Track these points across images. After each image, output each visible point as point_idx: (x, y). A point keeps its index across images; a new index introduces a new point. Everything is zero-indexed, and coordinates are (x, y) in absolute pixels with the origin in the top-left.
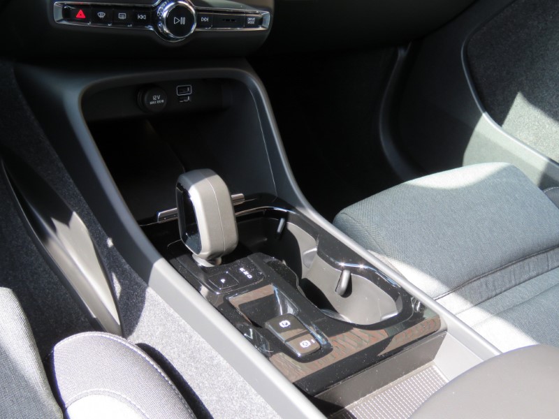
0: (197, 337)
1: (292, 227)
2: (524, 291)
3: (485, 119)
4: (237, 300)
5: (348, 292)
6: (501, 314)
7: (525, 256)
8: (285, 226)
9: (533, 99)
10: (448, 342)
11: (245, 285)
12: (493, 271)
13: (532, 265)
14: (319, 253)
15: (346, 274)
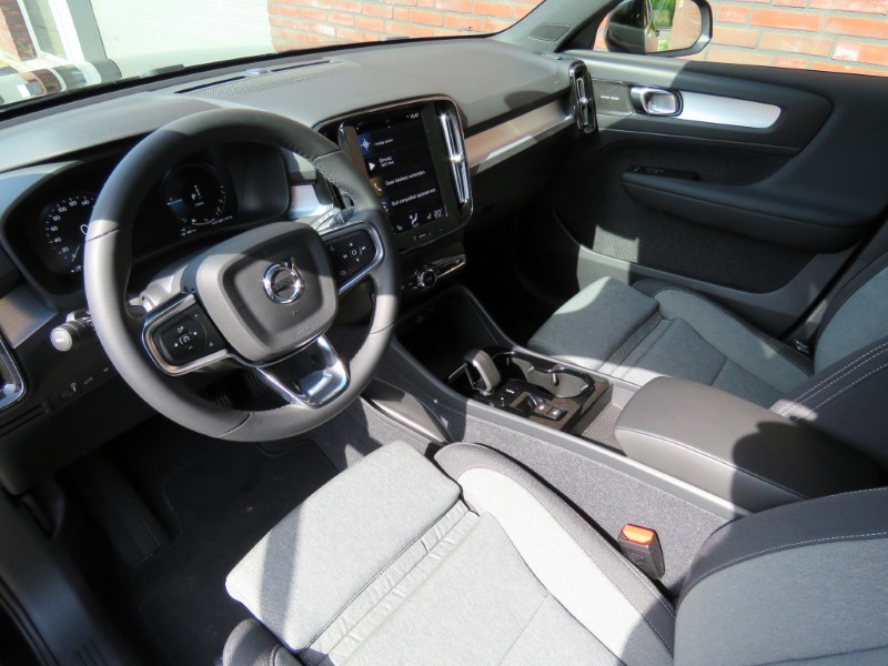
0: (503, 428)
1: (515, 360)
2: (641, 349)
3: (582, 248)
4: (514, 404)
5: (558, 383)
6: (635, 364)
7: (634, 330)
8: (510, 360)
9: (608, 228)
10: (616, 391)
11: (512, 397)
12: (621, 344)
13: (640, 334)
14: (536, 369)
15: (554, 375)
